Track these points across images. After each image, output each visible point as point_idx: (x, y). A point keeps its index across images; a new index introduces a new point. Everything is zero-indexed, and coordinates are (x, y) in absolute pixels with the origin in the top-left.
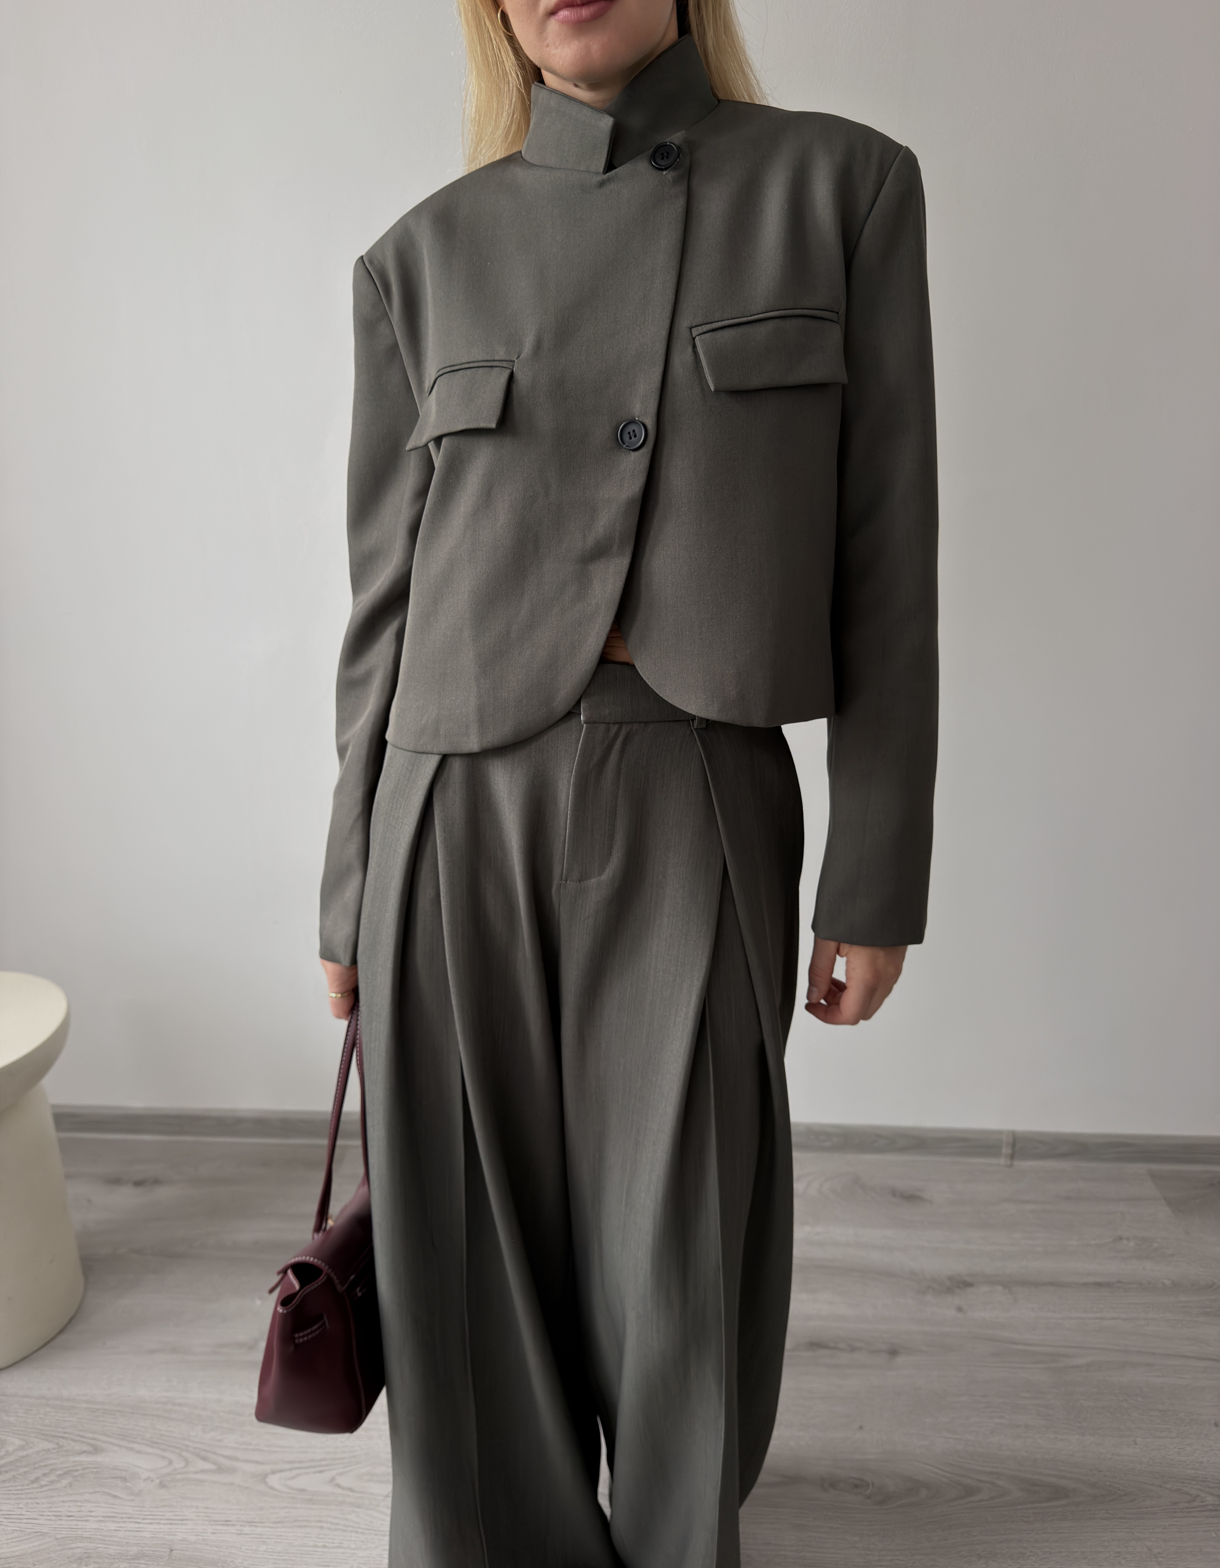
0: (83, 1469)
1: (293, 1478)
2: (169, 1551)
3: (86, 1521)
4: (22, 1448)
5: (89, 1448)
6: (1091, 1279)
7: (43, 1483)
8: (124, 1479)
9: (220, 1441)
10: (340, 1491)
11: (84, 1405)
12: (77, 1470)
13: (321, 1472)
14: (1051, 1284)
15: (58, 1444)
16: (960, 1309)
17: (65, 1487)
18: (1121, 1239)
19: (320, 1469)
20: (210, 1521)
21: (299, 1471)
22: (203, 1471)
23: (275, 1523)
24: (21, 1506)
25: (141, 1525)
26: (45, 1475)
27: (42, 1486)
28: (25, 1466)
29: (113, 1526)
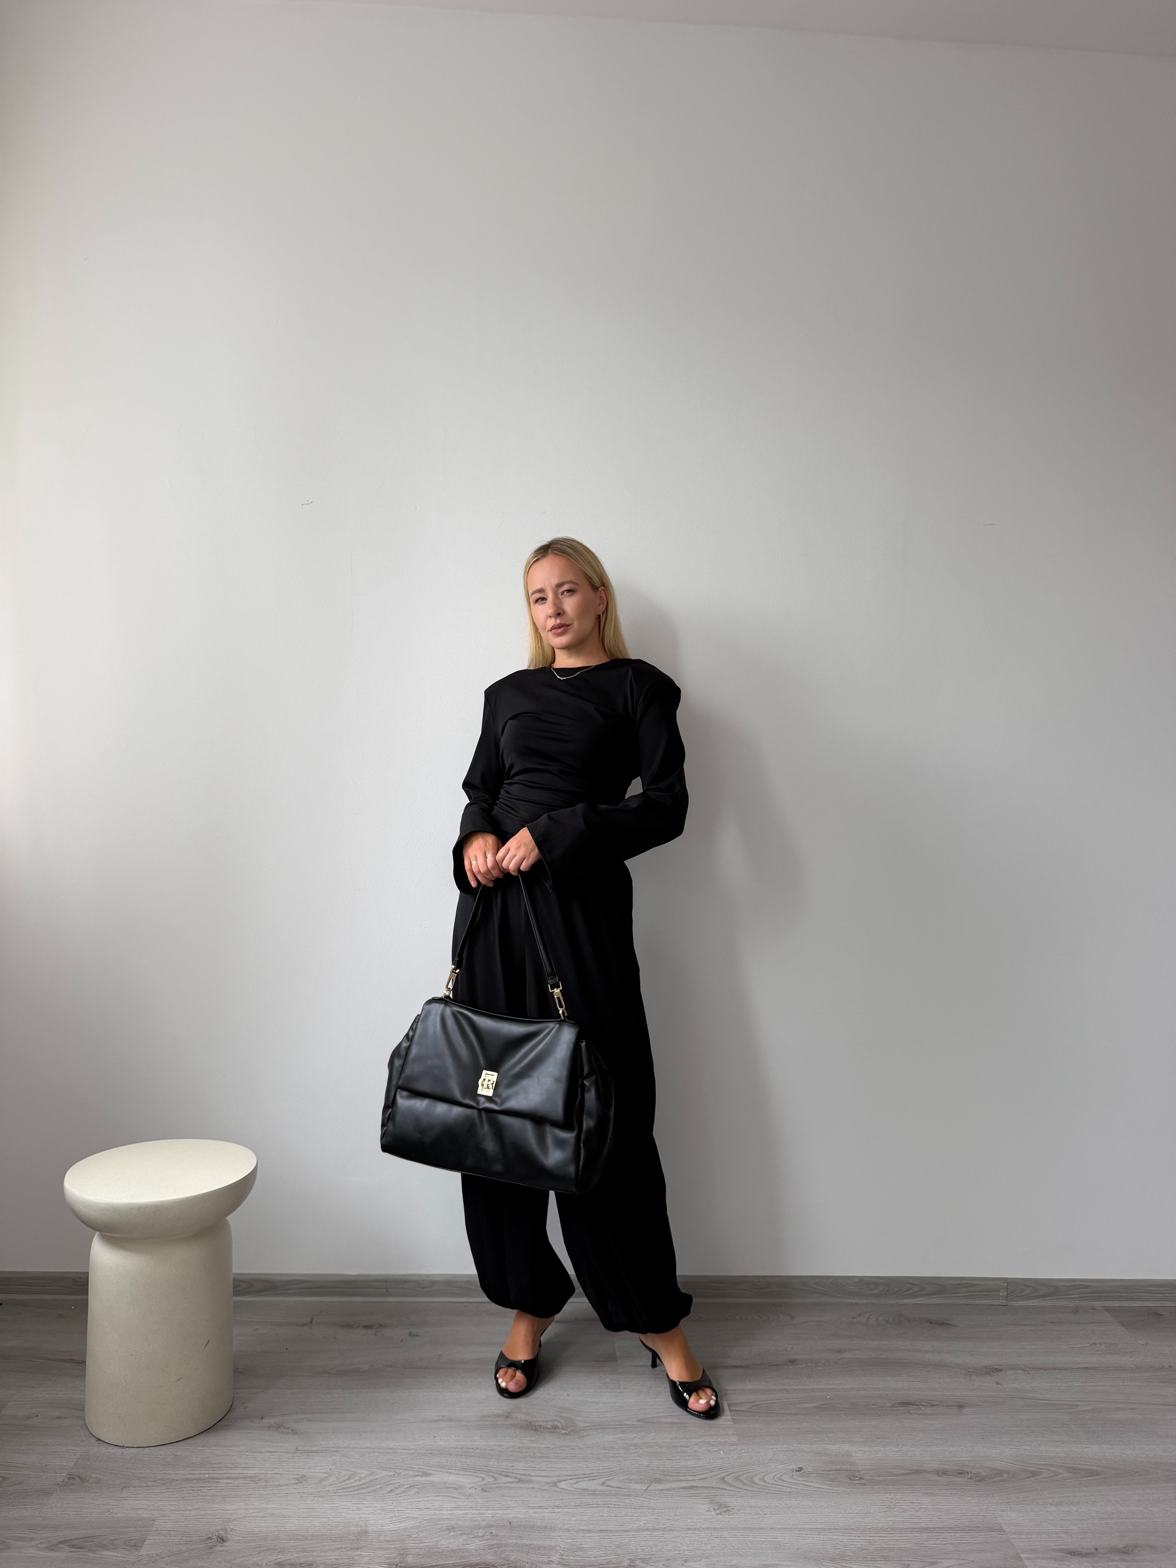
0: (422, 1484)
1: (575, 1483)
2: (509, 1523)
3: (441, 1510)
4: (371, 1475)
6: (1081, 1366)
7: (398, 1492)
8: (455, 1489)
10: (612, 1489)
11: (401, 1451)
15: (395, 1472)
19: (592, 1478)
20: (529, 1507)
21: (578, 1480)
23: (575, 1506)
25: (481, 1511)
26: (396, 1488)
27: (398, 1494)
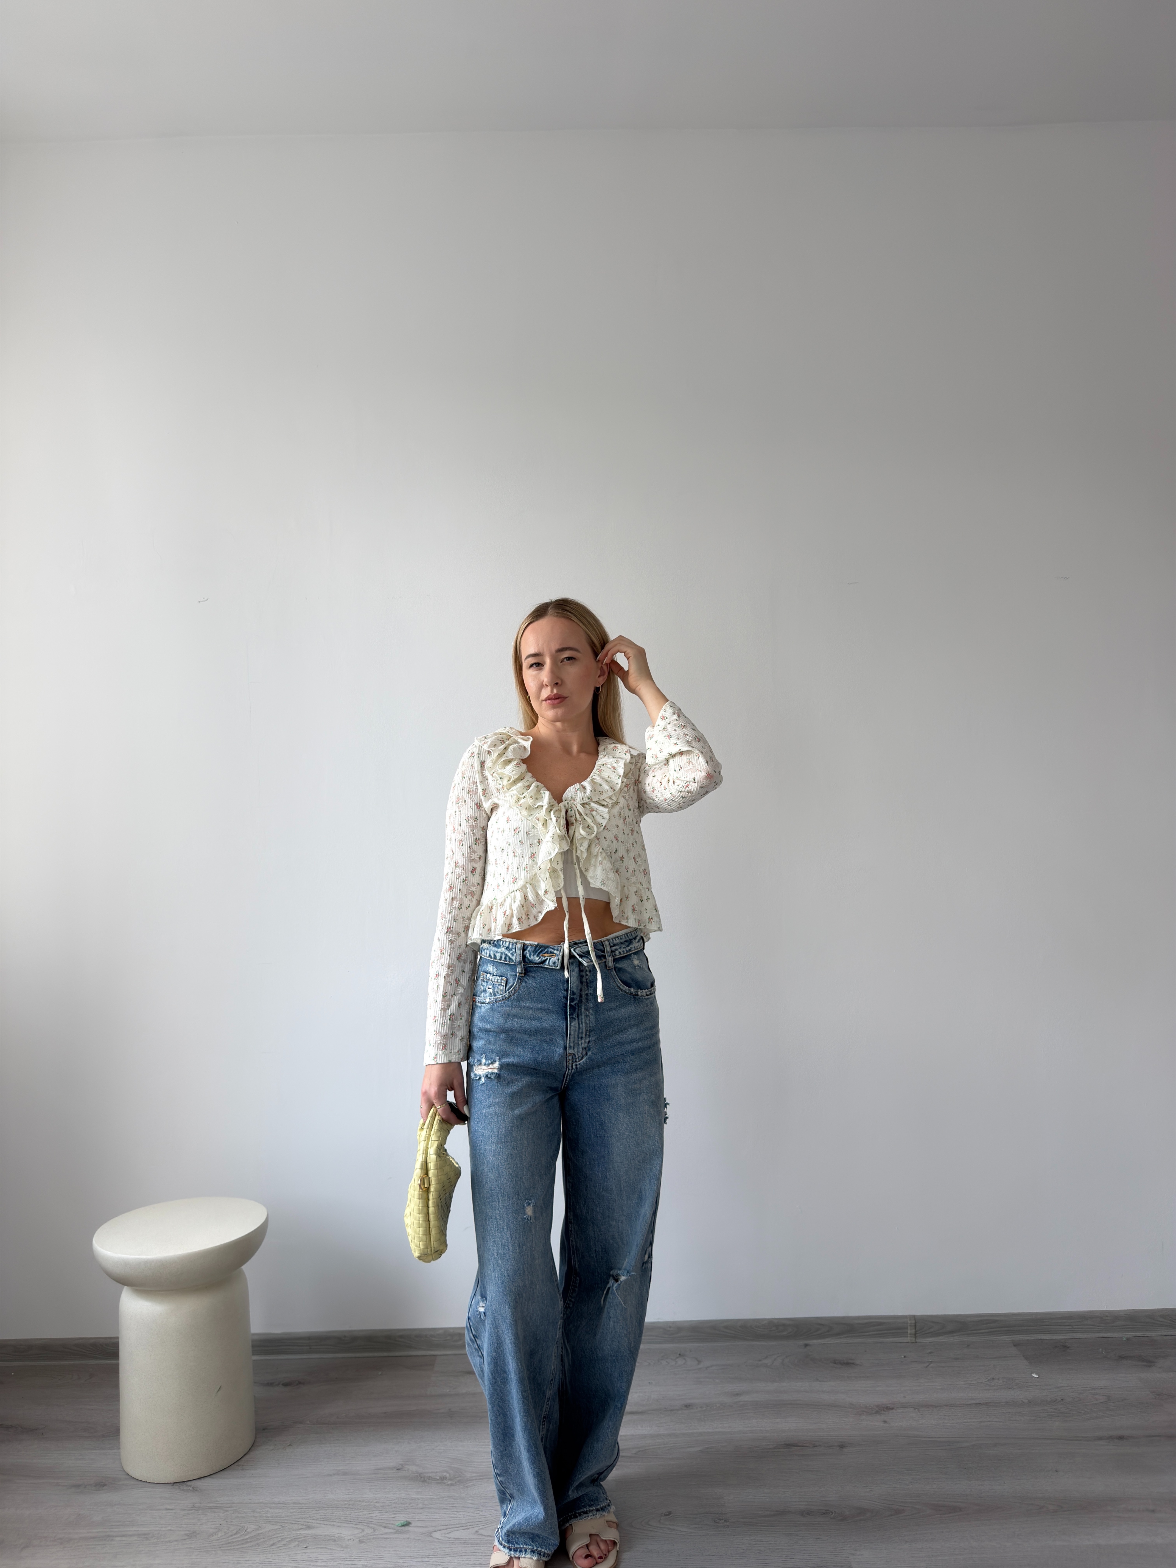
0: (304, 1537)
1: (450, 1533)
3: (316, 1562)
4: (257, 1529)
5: (304, 1527)
6: (973, 1402)
8: (335, 1541)
9: (394, 1517)
12: (300, 1538)
13: (468, 1529)
14: (947, 1406)
16: (885, 1422)
17: (295, 1547)
18: (993, 1379)
19: (466, 1527)
22: (386, 1533)
24: (267, 1557)
25: (354, 1562)
26: (279, 1541)
27: (278, 1547)
28: (264, 1538)
29: (336, 1563)
